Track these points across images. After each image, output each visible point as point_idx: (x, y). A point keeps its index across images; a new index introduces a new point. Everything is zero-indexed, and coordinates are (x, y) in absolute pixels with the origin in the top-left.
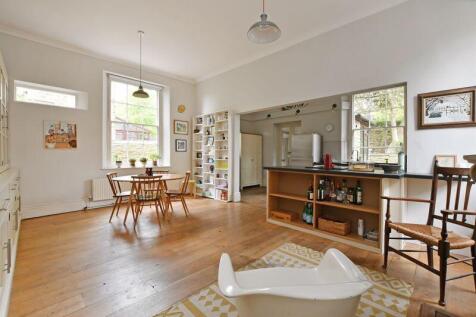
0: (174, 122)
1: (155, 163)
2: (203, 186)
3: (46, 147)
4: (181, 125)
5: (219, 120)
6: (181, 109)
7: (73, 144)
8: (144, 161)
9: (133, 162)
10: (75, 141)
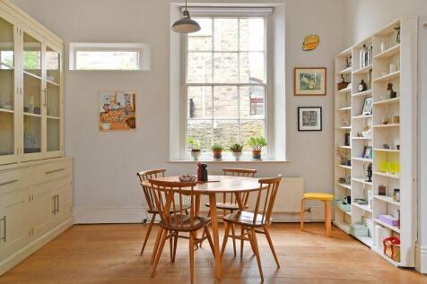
0: (293, 72)
1: (257, 155)
2: (352, 210)
3: (101, 129)
4: (309, 77)
5: (383, 50)
6: (310, 45)
7: (131, 123)
8: (237, 150)
9: (217, 152)
10: (133, 119)
